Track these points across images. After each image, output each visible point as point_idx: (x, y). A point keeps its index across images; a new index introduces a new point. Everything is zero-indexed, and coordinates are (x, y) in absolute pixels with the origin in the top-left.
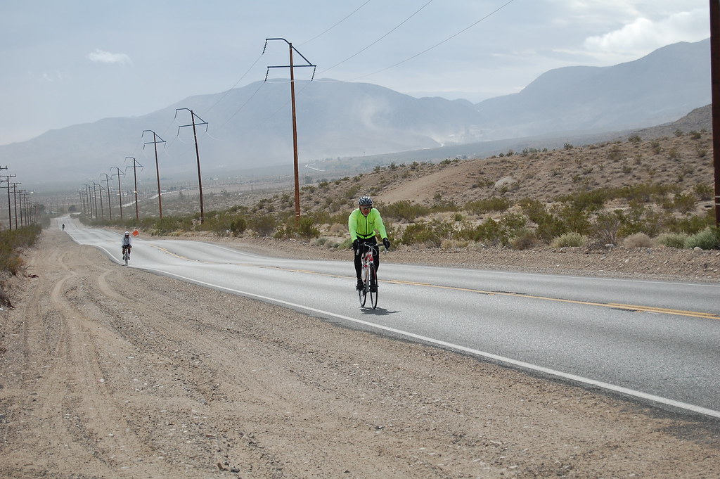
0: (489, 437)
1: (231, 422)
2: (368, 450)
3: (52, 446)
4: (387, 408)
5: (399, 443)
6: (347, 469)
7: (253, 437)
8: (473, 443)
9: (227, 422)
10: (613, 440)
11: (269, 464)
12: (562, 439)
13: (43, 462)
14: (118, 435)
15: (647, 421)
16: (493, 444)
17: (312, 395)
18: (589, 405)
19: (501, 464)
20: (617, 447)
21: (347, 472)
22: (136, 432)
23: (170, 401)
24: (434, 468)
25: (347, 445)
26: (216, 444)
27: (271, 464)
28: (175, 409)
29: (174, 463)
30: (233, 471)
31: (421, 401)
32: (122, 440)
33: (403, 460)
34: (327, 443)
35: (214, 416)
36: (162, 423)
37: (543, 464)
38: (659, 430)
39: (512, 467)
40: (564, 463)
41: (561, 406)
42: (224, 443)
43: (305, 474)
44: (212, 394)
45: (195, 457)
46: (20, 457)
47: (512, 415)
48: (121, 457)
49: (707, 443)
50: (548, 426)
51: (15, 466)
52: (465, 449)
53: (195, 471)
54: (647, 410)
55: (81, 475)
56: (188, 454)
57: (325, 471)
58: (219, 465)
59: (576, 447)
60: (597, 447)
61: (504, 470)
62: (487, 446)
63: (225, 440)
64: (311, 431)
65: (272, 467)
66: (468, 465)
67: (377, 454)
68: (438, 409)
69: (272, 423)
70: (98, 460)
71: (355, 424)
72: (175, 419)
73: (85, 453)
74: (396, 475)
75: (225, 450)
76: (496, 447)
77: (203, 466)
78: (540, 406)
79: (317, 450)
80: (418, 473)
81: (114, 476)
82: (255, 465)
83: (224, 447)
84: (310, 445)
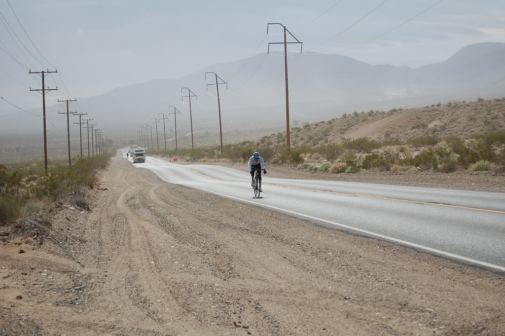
0: (425, 306)
1: (243, 293)
2: (339, 314)
3: (118, 308)
4: (352, 284)
5: (361, 309)
6: (324, 327)
7: (258, 304)
8: (414, 310)
9: (240, 293)
11: (269, 323)
12: (477, 308)
13: (112, 319)
14: (164, 301)
16: (428, 311)
17: (300, 274)
18: (496, 284)
19: (434, 325)
21: (324, 329)
22: (176, 299)
23: (200, 278)
24: (386, 327)
25: (324, 310)
26: (232, 308)
27: (271, 322)
28: (204, 283)
29: (203, 321)
30: (244, 327)
31: (376, 280)
32: (166, 305)
33: (364, 321)
34: (310, 308)
35: (231, 288)
36: (195, 293)
37: (463, 326)
39: (441, 327)
40: (479, 325)
41: (476, 285)
42: (238, 307)
43: (295, 330)
44: (229, 273)
45: (218, 317)
46: (96, 315)
47: (441, 291)
48: (166, 317)
50: (466, 298)
51: (93, 322)
52: (408, 314)
53: (218, 327)
55: (138, 329)
56: (213, 315)
57: (309, 329)
58: (235, 323)
59: (487, 314)
60: (502, 314)
61: (436, 329)
62: (424, 312)
63: (238, 306)
64: (298, 300)
65: (272, 325)
66: (410, 326)
67: (345, 317)
68: (388, 285)
69: (271, 294)
70: (150, 318)
71: (330, 295)
72: (203, 290)
73: (141, 313)
74: (359, 332)
75: (239, 313)
76: (430, 313)
77: (223, 324)
78: (461, 284)
79: (303, 313)
80: (374, 331)
81: (161, 330)
82: (260, 323)
83: (238, 310)
84: (298, 310)
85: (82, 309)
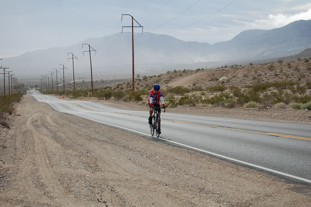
0: (215, 190)
1: (103, 181)
2: (162, 195)
3: (26, 189)
4: (171, 176)
5: (176, 192)
6: (153, 202)
7: (113, 188)
8: (208, 193)
9: (102, 181)
10: (268, 193)
11: (119, 200)
12: (246, 192)
13: (22, 196)
14: (54, 185)
15: (283, 185)
16: (217, 193)
17: (139, 170)
18: (258, 177)
19: (220, 202)
20: (270, 196)
21: (153, 204)
22: (62, 184)
23: (77, 171)
24: (191, 203)
25: (154, 192)
26: (96, 190)
27: (121, 199)
28: (79, 175)
29: (78, 198)
30: (104, 202)
31: (185, 174)
32: (56, 188)
33: (177, 199)
34: (144, 191)
35: (96, 178)
36: (73, 181)
37: (238, 203)
38: (288, 189)
39: (225, 203)
40: (247, 202)
41: (246, 177)
42: (100, 190)
43: (135, 204)
44: (95, 168)
45: (88, 196)
46: (12, 194)
47: (225, 181)
48: (55, 195)
49: (309, 195)
50: (240, 186)
51: (10, 198)
52: (204, 195)
53: (87, 202)
54: (283, 180)
55: (38, 202)
56: (85, 194)
57: (143, 203)
58: (98, 199)
59: (253, 196)
60: (262, 195)
61: (221, 205)
62: (214, 194)
64: (138, 186)
65: (121, 201)
66: (205, 202)
67: (166, 196)
68: (193, 177)
69: (121, 182)
70: (46, 196)
71: (157, 183)
72: (79, 179)
73: (40, 193)
74: (174, 206)
75: (101, 193)
76: (218, 194)
77: (91, 200)
78: (237, 177)
79: (140, 194)
80: (184, 205)
81: (52, 203)
82: (113, 200)
83: (100, 192)
84: (137, 192)
85: (3, 190)
